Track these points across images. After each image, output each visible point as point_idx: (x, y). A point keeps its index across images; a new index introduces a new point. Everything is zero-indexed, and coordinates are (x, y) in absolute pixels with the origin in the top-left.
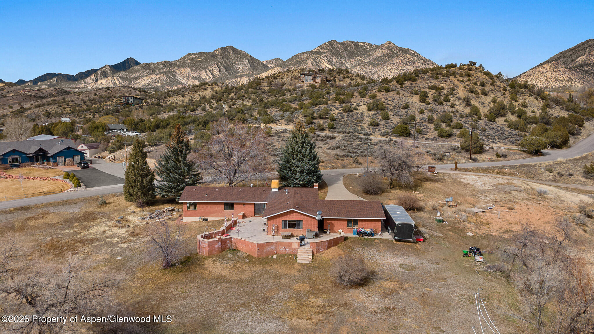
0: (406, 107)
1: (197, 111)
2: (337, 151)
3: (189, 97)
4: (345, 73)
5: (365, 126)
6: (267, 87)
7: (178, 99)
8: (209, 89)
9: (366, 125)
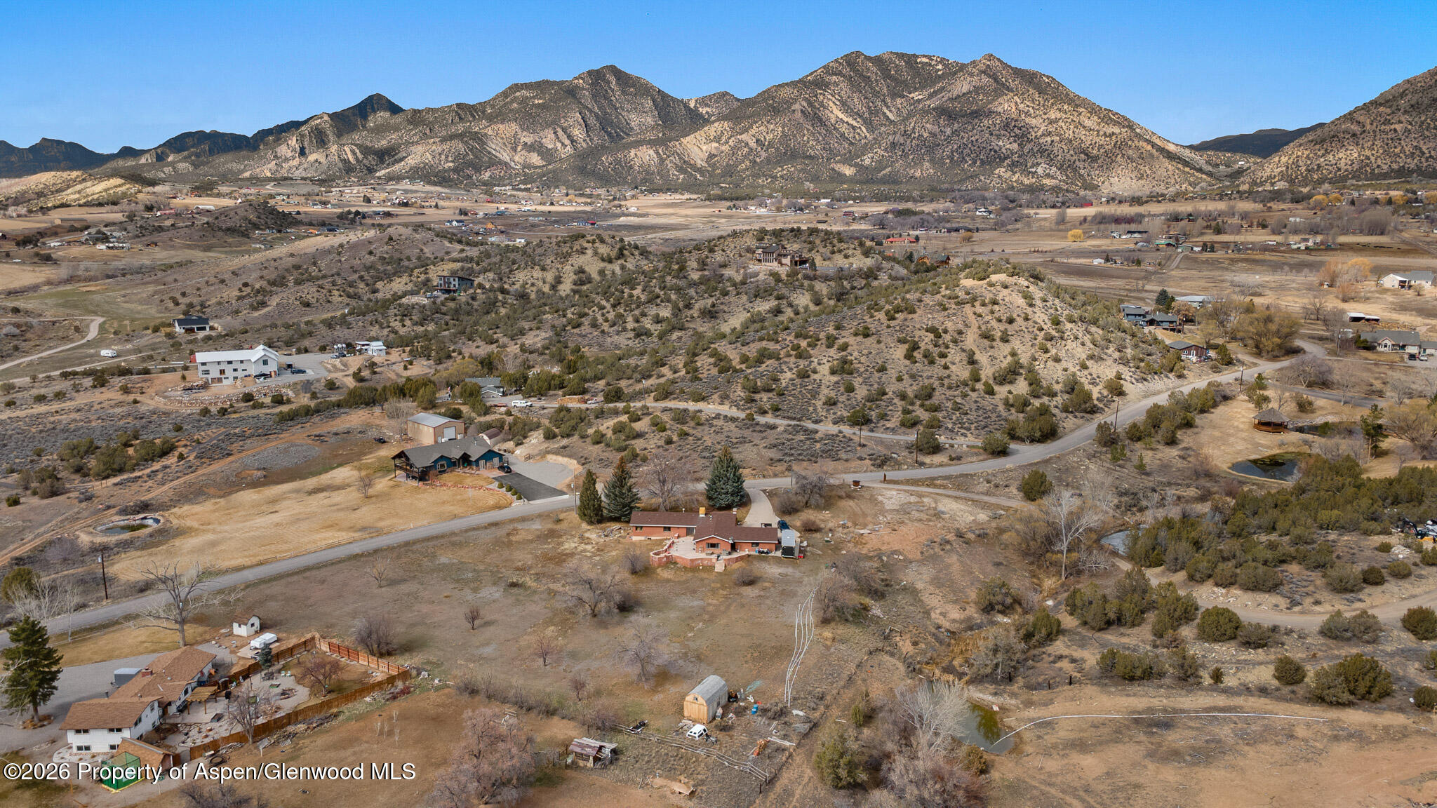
0: (882, 369)
1: (583, 328)
2: (773, 454)
3: (554, 270)
4: (835, 241)
5: (819, 404)
6: (697, 270)
7: (535, 275)
8: (589, 252)
9: (821, 403)
